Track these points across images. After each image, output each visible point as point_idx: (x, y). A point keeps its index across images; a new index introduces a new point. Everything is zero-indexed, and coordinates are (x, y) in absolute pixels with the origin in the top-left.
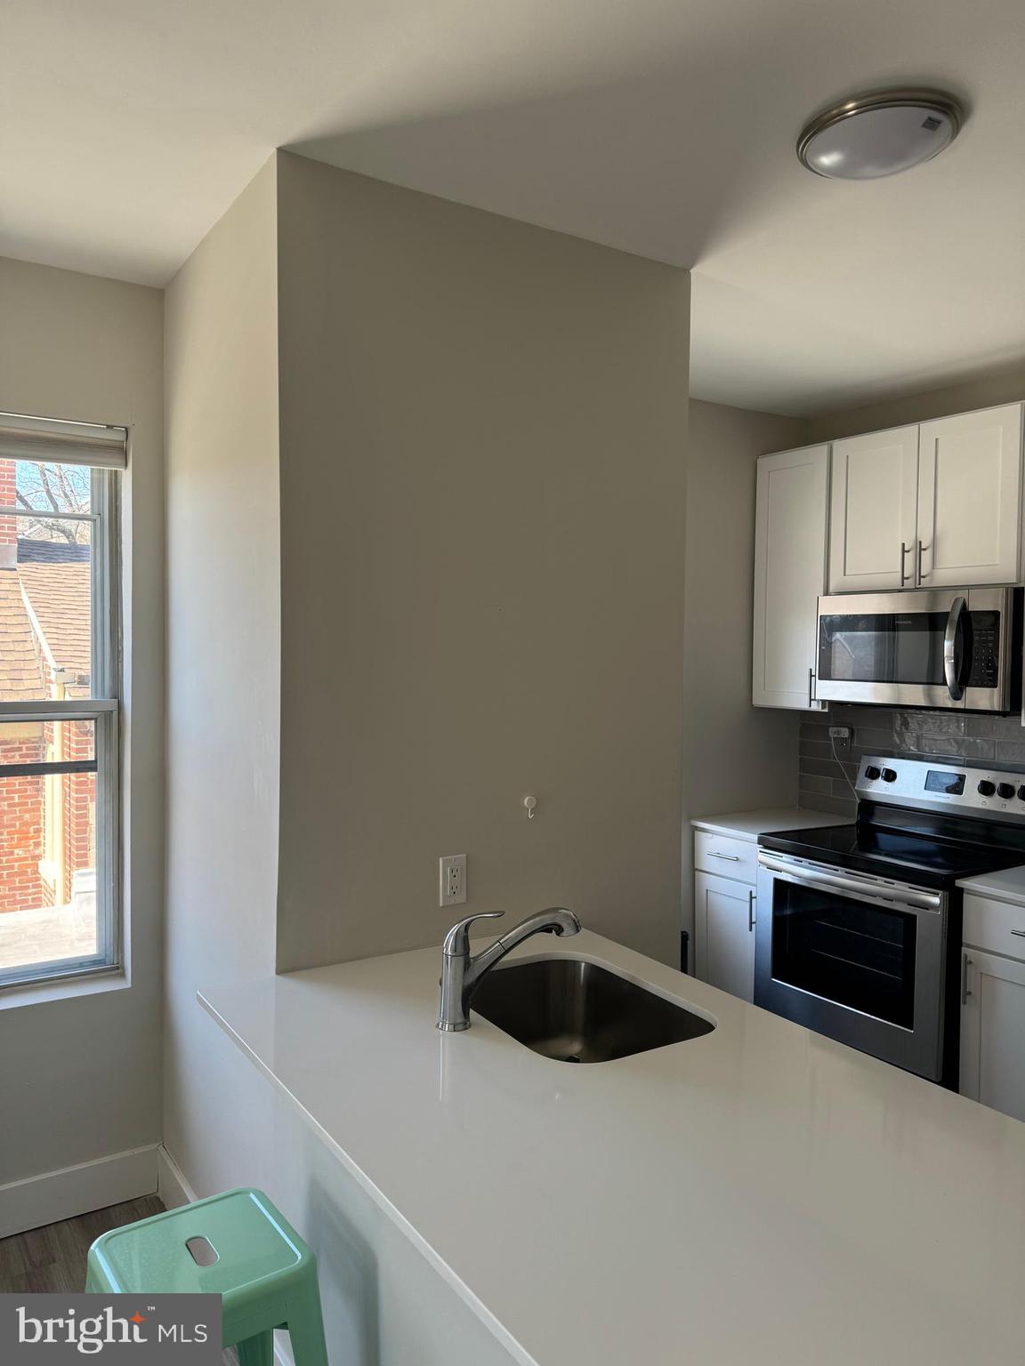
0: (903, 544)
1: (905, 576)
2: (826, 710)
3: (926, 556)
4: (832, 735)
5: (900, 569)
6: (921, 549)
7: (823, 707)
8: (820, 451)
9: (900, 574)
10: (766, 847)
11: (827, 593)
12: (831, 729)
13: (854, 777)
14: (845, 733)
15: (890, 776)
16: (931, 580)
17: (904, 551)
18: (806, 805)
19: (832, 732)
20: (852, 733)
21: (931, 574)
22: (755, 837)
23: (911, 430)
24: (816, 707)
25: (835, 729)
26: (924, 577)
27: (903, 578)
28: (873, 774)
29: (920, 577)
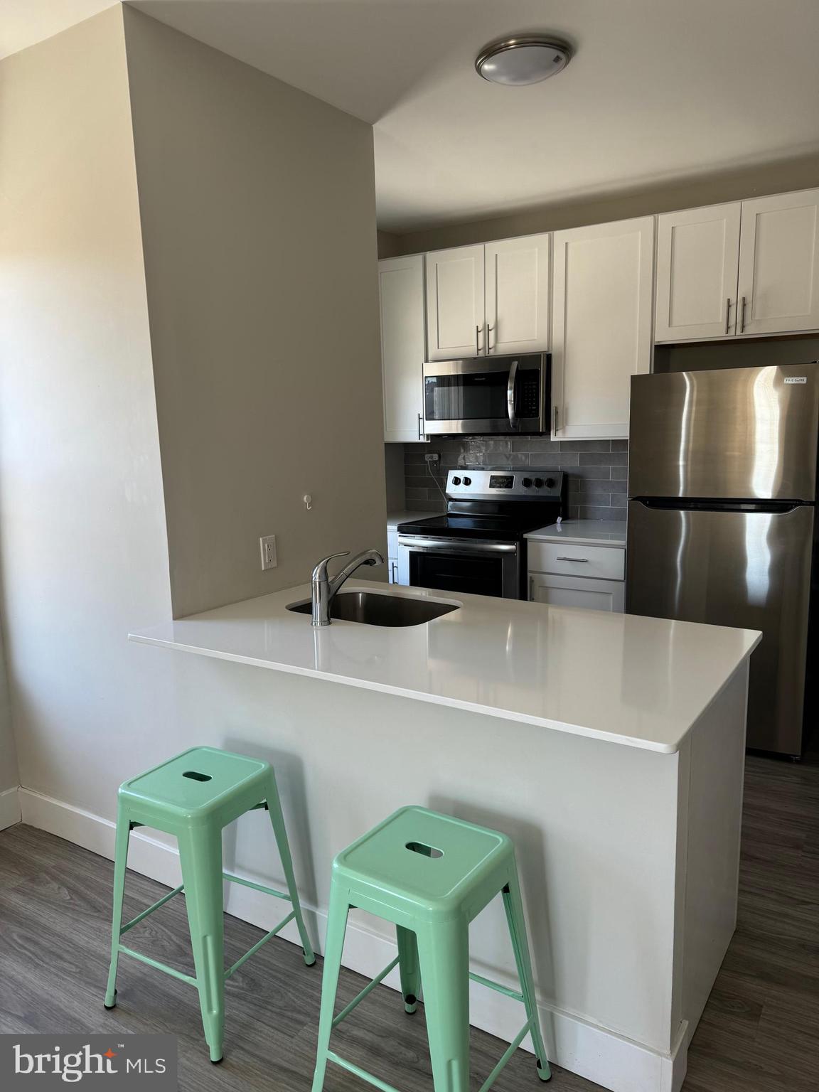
0: (477, 327)
1: (479, 348)
2: (429, 441)
3: (492, 334)
4: (426, 459)
5: (475, 343)
6: (489, 330)
7: (428, 439)
8: (416, 259)
9: (476, 347)
10: (402, 533)
11: (427, 361)
12: (426, 456)
13: (444, 486)
14: (436, 457)
15: (467, 482)
16: (495, 350)
17: (478, 332)
18: (409, 508)
19: (427, 457)
20: (440, 457)
21: (495, 347)
22: (396, 528)
23: (478, 248)
24: (423, 440)
25: (429, 455)
26: (491, 349)
27: (478, 350)
28: (457, 481)
29: (489, 349)
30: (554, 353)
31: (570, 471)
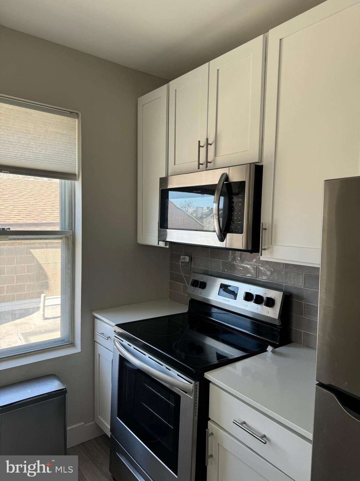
0: (199, 142)
1: (201, 162)
3: (211, 148)
4: (181, 260)
5: (197, 159)
6: (208, 144)
8: (163, 89)
9: (198, 161)
14: (187, 259)
15: (203, 285)
16: (214, 164)
17: (199, 146)
20: (191, 259)
21: (214, 160)
24: (162, 245)
25: (182, 257)
26: (210, 162)
27: (199, 164)
28: (195, 284)
29: (207, 162)
30: (264, 163)
31: (294, 291)
